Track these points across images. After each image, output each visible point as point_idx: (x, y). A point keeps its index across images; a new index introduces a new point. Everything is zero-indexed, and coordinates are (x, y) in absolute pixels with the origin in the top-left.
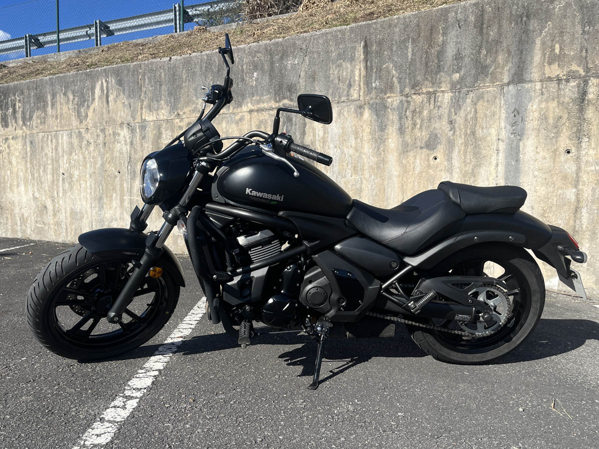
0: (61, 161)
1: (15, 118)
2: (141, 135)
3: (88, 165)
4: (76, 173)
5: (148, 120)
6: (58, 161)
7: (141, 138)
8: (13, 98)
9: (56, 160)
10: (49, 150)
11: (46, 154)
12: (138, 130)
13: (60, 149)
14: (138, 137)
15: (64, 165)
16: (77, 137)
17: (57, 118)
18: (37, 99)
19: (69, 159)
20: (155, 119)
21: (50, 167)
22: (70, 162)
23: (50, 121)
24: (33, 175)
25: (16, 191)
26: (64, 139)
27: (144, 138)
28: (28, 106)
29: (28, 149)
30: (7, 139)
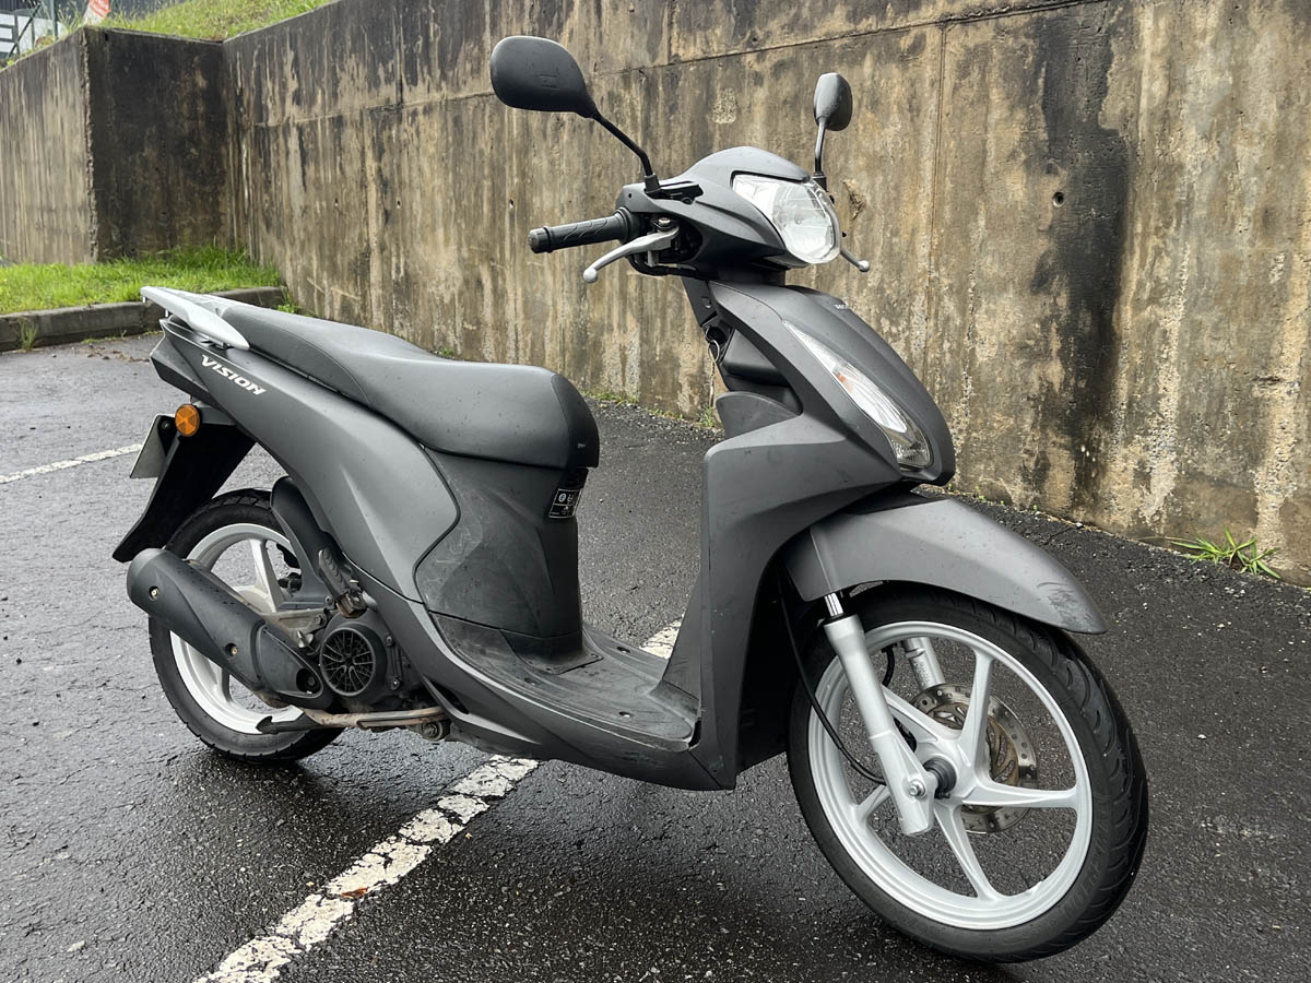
0: (507, 169)
2: (667, 101)
3: (558, 182)
4: (536, 201)
5: (682, 59)
6: (502, 171)
7: (667, 110)
8: (424, 10)
9: (498, 167)
10: (485, 142)
11: (481, 151)
12: (660, 88)
13: (505, 140)
14: (660, 105)
15: (513, 181)
18: (466, 10)
19: (522, 164)
20: (700, 54)
21: (488, 183)
22: (524, 173)
27: (673, 109)
28: (450, 31)
29: (450, 139)
30: (415, 114)
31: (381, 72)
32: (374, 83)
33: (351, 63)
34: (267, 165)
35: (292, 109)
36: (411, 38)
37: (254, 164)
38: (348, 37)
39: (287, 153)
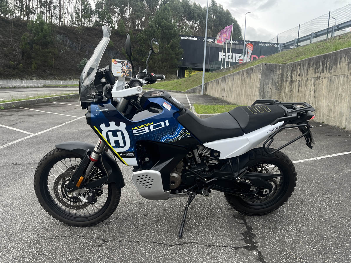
0: (339, 89)
1: (326, 69)
3: (349, 91)
4: (344, 94)
6: (338, 89)
8: (327, 60)
9: (337, 88)
10: (335, 84)
11: (335, 85)
13: (339, 83)
15: (340, 91)
16: (346, 78)
17: (340, 69)
18: (335, 60)
19: (342, 88)
21: (335, 91)
22: (342, 89)
23: (338, 70)
24: (329, 95)
25: (322, 101)
26: (342, 78)
28: (331, 64)
29: (329, 83)
30: (322, 78)
31: (317, 71)
32: (315, 72)
33: (311, 69)
34: (291, 87)
35: (298, 77)
36: (323, 65)
37: (289, 87)
38: (311, 64)
39: (296, 85)
